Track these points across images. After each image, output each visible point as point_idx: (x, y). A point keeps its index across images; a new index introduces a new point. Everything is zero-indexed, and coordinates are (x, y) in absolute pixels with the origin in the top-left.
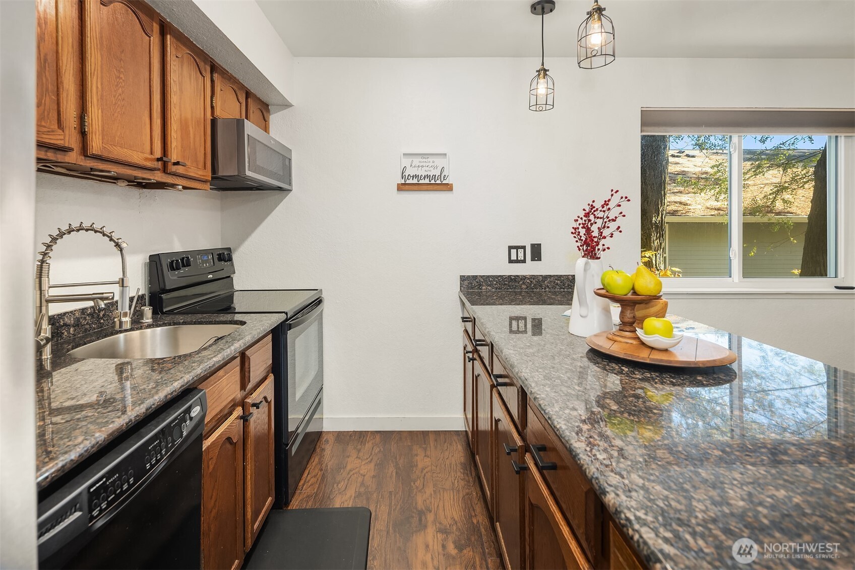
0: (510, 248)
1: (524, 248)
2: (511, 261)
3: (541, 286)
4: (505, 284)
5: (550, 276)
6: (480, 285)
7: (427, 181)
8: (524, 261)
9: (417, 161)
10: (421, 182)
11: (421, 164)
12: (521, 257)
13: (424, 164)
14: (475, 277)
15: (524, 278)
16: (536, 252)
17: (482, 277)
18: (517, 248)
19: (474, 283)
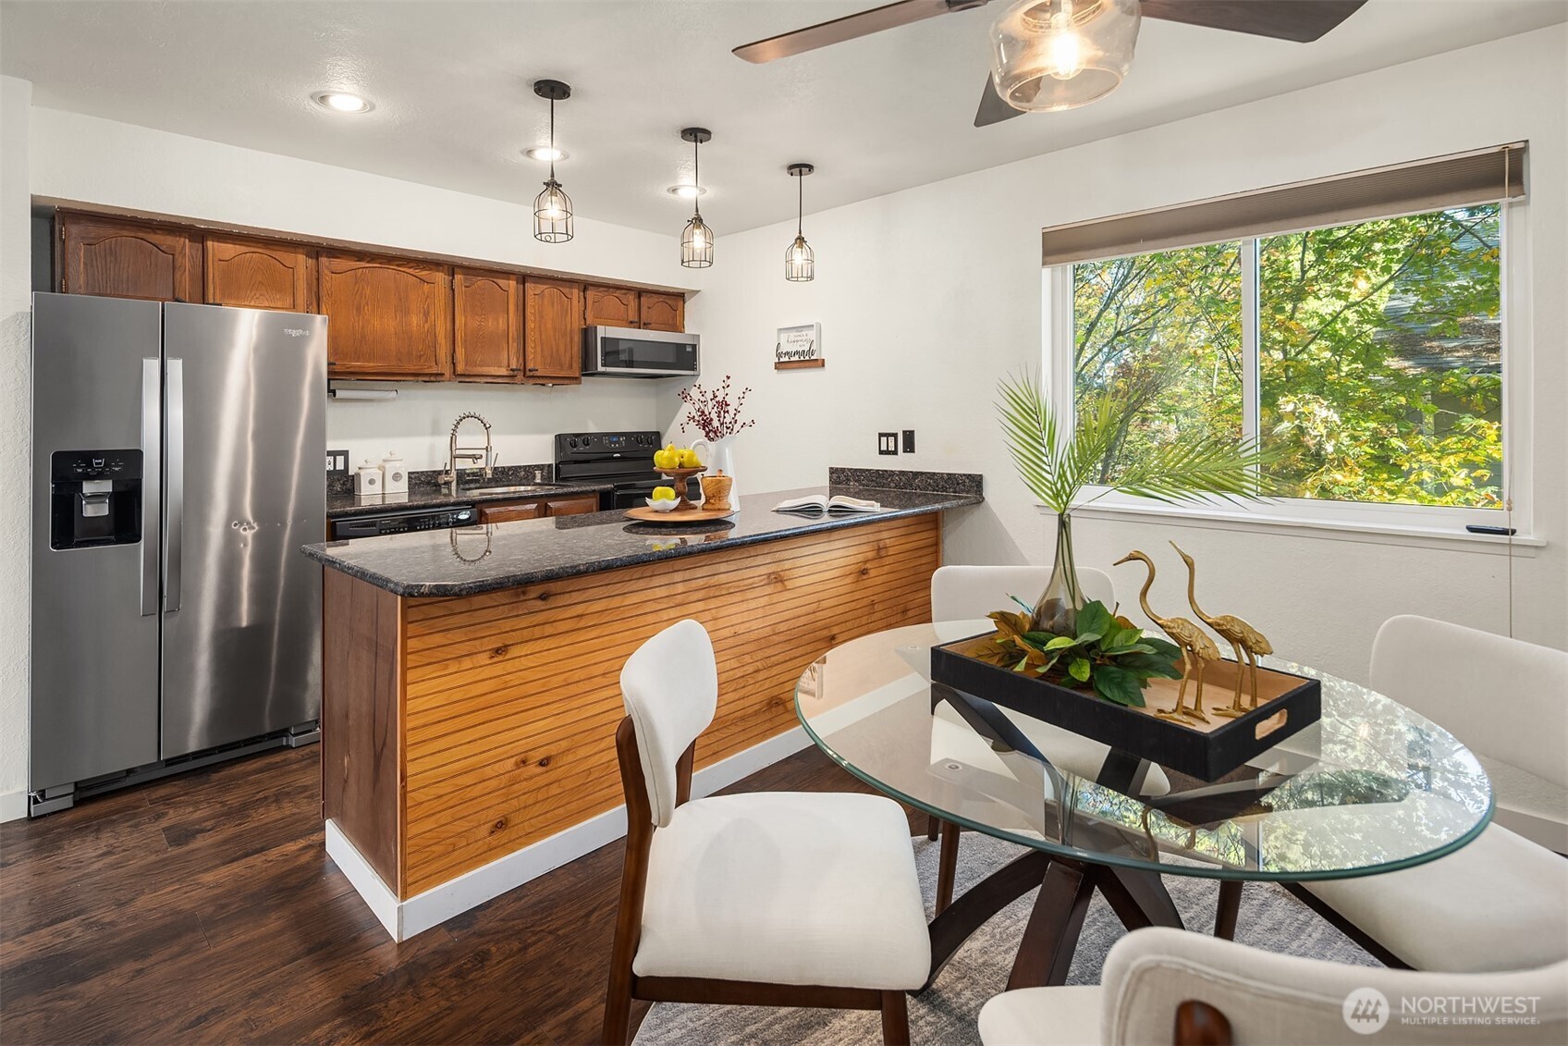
0: (881, 435)
1: (895, 435)
2: (881, 452)
3: (911, 485)
4: (873, 481)
5: (922, 473)
6: (848, 480)
7: (796, 358)
8: (895, 452)
9: (792, 335)
10: (792, 359)
11: (796, 339)
12: (892, 448)
13: (799, 338)
14: (843, 470)
15: (892, 473)
16: (909, 441)
17: (850, 470)
18: (887, 435)
19: (842, 478)
